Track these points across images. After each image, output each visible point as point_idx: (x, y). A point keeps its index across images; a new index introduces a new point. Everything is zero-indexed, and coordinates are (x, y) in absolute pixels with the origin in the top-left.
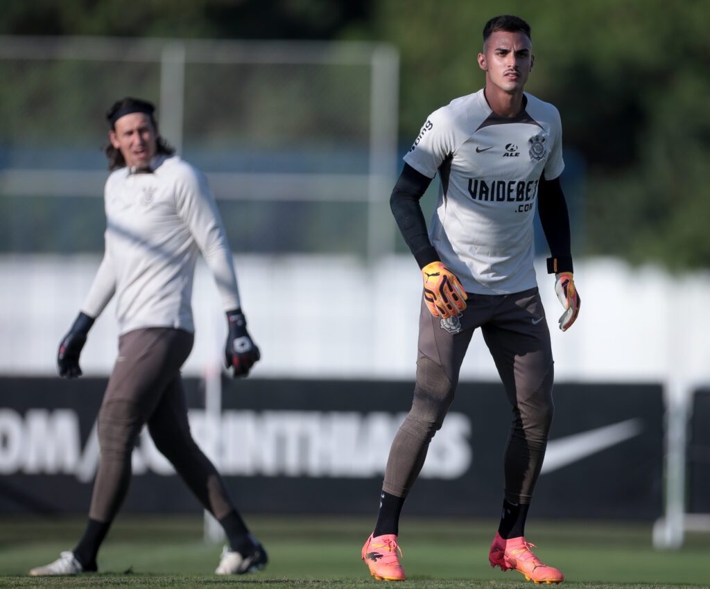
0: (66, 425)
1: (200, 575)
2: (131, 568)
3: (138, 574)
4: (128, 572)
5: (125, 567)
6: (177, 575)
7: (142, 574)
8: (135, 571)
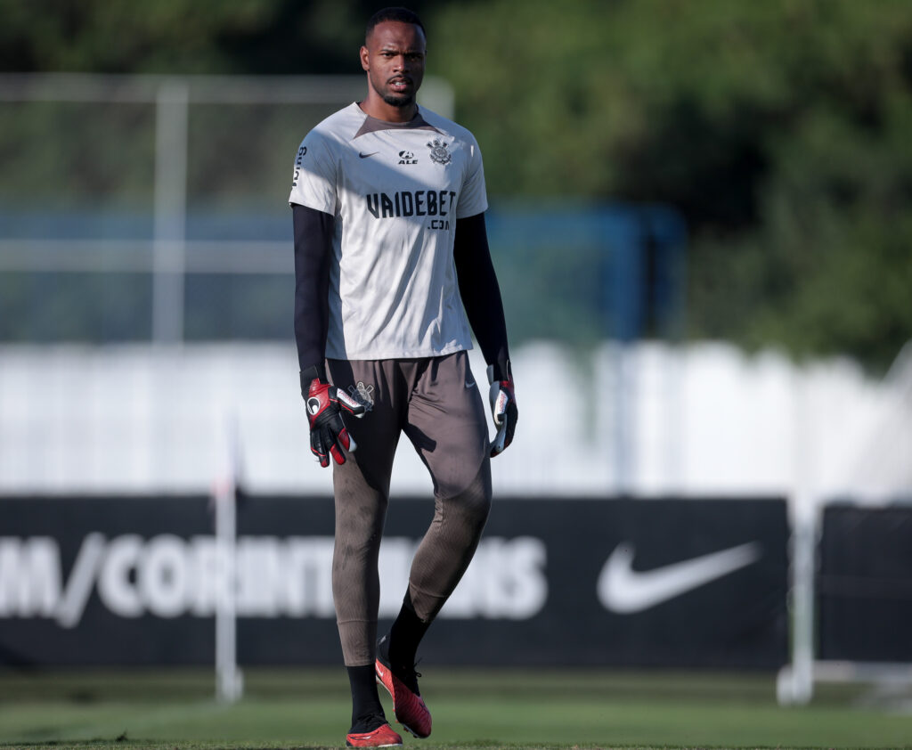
0: (43, 556)
1: (211, 742)
2: (125, 733)
3: (133, 742)
4: (121, 739)
5: (118, 733)
6: (183, 742)
7: (138, 741)
8: (129, 737)
